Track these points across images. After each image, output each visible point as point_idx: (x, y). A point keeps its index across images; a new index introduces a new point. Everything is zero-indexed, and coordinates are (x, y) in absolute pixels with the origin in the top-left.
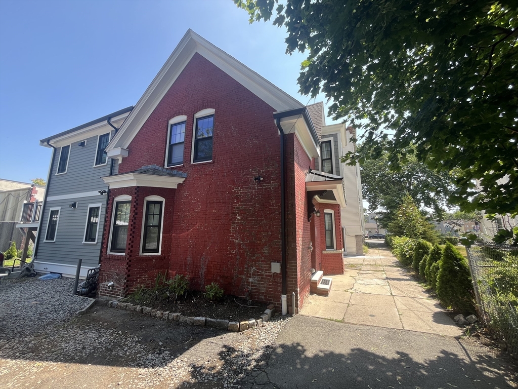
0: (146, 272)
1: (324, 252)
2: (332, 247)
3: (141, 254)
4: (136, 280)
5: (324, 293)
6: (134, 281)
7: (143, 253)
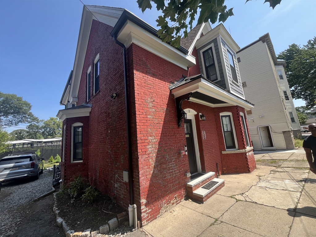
0: (74, 174)
1: (223, 152)
2: (234, 147)
3: (72, 161)
4: (70, 179)
5: (199, 200)
6: (68, 180)
7: (73, 161)
